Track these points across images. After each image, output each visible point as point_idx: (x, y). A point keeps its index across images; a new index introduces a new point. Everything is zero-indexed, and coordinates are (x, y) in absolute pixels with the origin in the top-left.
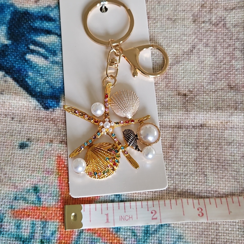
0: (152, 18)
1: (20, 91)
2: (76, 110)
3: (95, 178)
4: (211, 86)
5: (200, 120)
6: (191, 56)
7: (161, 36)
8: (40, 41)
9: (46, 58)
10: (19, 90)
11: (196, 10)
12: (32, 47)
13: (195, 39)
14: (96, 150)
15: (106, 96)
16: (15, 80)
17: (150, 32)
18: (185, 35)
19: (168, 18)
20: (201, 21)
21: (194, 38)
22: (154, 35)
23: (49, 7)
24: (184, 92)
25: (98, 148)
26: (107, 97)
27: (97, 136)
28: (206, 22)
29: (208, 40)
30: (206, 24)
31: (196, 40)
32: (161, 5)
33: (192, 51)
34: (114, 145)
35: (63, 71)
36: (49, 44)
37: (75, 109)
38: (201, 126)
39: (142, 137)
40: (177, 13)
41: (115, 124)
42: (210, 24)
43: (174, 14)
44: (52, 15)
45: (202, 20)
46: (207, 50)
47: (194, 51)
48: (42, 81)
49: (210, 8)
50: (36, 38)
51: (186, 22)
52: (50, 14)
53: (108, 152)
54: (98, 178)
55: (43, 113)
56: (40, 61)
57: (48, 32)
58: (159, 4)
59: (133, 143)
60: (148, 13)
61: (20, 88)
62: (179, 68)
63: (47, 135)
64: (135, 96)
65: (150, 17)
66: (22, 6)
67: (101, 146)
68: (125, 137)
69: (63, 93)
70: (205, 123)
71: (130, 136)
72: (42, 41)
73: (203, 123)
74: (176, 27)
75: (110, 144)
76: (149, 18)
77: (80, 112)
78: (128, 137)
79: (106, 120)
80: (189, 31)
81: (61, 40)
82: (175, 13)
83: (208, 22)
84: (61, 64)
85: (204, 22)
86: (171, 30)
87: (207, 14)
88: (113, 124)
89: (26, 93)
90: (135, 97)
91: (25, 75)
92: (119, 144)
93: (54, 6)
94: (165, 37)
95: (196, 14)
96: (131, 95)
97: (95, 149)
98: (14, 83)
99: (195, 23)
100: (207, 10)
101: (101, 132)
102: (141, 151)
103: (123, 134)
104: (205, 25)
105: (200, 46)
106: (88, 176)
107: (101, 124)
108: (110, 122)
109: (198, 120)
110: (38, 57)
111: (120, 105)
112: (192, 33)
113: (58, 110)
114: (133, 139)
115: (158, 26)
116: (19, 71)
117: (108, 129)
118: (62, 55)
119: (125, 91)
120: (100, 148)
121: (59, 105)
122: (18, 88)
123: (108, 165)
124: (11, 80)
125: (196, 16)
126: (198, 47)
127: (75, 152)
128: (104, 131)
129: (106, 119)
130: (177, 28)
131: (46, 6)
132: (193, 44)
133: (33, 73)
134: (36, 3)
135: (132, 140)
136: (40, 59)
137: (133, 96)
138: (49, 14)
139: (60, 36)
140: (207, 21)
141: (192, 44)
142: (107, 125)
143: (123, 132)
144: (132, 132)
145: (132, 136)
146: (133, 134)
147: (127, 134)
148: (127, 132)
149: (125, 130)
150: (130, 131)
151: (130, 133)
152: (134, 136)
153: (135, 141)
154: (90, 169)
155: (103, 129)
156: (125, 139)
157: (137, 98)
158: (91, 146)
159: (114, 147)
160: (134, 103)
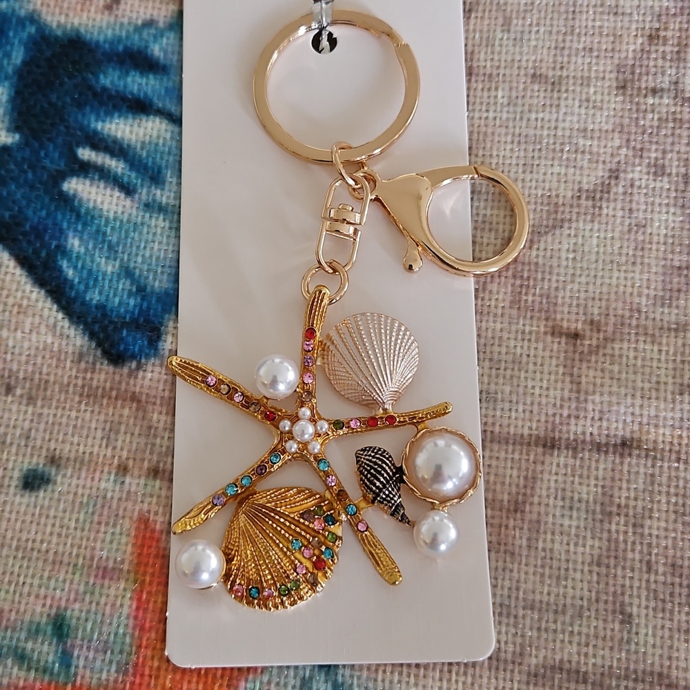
0: (482, 72)
1: (37, 301)
3: (254, 606)
4: (666, 311)
5: (620, 426)
6: (604, 205)
7: (506, 134)
8: (113, 133)
9: (128, 190)
10: (34, 296)
11: (632, 48)
12: (85, 154)
13: (619, 148)
15: (310, 333)
16: (25, 262)
17: (473, 118)
18: (589, 135)
19: (534, 75)
20: (643, 86)
21: (617, 143)
22: (483, 129)
23: (149, 24)
24: (573, 326)
25: (267, 508)
27: (270, 464)
28: (662, 90)
29: (664, 152)
30: (661, 97)
31: (624, 151)
32: (513, 29)
33: (606, 189)
34: (323, 499)
35: (178, 237)
36: (139, 146)
37: (204, 371)
38: (624, 444)
40: (566, 59)
41: (332, 428)
42: (676, 97)
43: (555, 62)
44: (156, 50)
45: (648, 82)
46: (658, 185)
47: (614, 190)
48: (110, 268)
49: (679, 44)
50: (99, 126)
51: (592, 90)
52: (151, 45)
53: (302, 520)
54: (261, 607)
55: (104, 374)
56: (108, 199)
57: (140, 107)
58: (506, 28)
59: (388, 496)
60: (470, 56)
61: (36, 290)
62: (561, 244)
63: (110, 449)
64: (404, 335)
65: (475, 71)
66: (63, 19)
68: (361, 473)
69: (174, 308)
70: (636, 436)
71: (377, 470)
72: (119, 135)
73: (628, 435)
74: (558, 106)
75: (312, 494)
76: (470, 73)
77: (222, 381)
78: (373, 474)
79: (304, 414)
80: (602, 120)
81: (180, 134)
82: (559, 59)
83: (669, 90)
84: (173, 213)
85: (654, 91)
86: (541, 115)
87: (668, 64)
88: (324, 428)
89: (55, 307)
90: (403, 338)
91: (58, 247)
93: (164, 23)
94: (519, 139)
95: (631, 62)
97: (257, 510)
98: (18, 271)
99: (624, 94)
100: (668, 49)
101: (283, 452)
102: (412, 525)
103: (358, 462)
104: (657, 101)
105: (637, 173)
106: (231, 599)
108: (314, 419)
109: (614, 425)
110: (102, 185)
112: (610, 127)
113: (154, 365)
114: (388, 482)
115: (501, 101)
116: (38, 232)
117: (307, 443)
118: (179, 184)
120: (276, 505)
121: (156, 349)
122: (32, 292)
124: (12, 263)
125: (629, 70)
126: (630, 176)
127: (192, 514)
128: (293, 449)
129: (303, 409)
130: (563, 110)
131: (140, 22)
132: (614, 166)
133: (81, 239)
134: (106, 13)
135: (385, 486)
136: (108, 191)
137: (398, 335)
138: (147, 47)
139: (176, 120)
140: (665, 86)
141: (608, 166)
142: (303, 430)
143: (357, 457)
144: (387, 459)
145: (386, 471)
146: (387, 465)
147: (368, 465)
148: (370, 455)
149: (364, 450)
150: (381, 455)
151: (380, 463)
152: (391, 470)
153: (393, 490)
154: (236, 575)
155: (291, 442)
156: (361, 479)
157: (412, 343)
158: (249, 496)
159: (323, 504)
160: (400, 359)
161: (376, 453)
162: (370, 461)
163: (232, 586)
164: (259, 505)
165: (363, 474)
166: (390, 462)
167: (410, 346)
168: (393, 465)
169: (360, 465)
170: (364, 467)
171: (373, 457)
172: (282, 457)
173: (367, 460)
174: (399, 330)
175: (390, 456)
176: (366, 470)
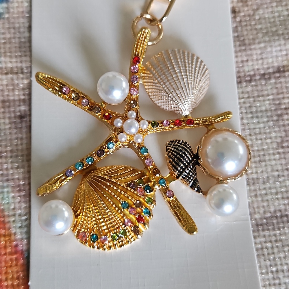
2: (64, 85)
3: (94, 247)
14: (100, 182)
15: (136, 60)
25: (104, 179)
26: (138, 61)
27: (106, 150)
34: (143, 174)
37: (61, 83)
39: (210, 161)
41: (150, 127)
53: (129, 189)
54: (98, 248)
59: (188, 174)
64: (201, 64)
67: (114, 173)
68: (170, 157)
71: (181, 156)
75: (134, 171)
77: (74, 91)
78: (178, 158)
79: (131, 115)
88: (145, 126)
90: (200, 67)
92: (156, 171)
96: (192, 62)
97: (97, 180)
101: (116, 142)
102: (205, 193)
103: (167, 150)
106: (78, 242)
107: (119, 123)
108: (138, 119)
111: (165, 83)
114: (189, 164)
117: (133, 135)
119: (179, 52)
120: (111, 177)
123: (126, 221)
128: (123, 140)
129: (130, 112)
135: (186, 167)
137: (196, 64)
142: (131, 126)
143: (167, 146)
144: (188, 148)
145: (187, 157)
146: (188, 152)
147: (175, 152)
148: (177, 145)
149: (172, 142)
150: (184, 145)
151: (184, 151)
152: (191, 156)
153: (192, 169)
154: (82, 226)
155: (122, 134)
156: (170, 162)
157: (206, 71)
158: (91, 171)
159: (143, 178)
160: (198, 80)
161: (181, 144)
162: (177, 149)
163: (78, 233)
164: (99, 177)
165: (172, 158)
166: (190, 150)
167: (205, 72)
168: (192, 152)
169: (169, 152)
170: (172, 153)
171: (179, 146)
172: (115, 144)
173: (175, 148)
174: (197, 61)
175: (190, 147)
176: (174, 155)
